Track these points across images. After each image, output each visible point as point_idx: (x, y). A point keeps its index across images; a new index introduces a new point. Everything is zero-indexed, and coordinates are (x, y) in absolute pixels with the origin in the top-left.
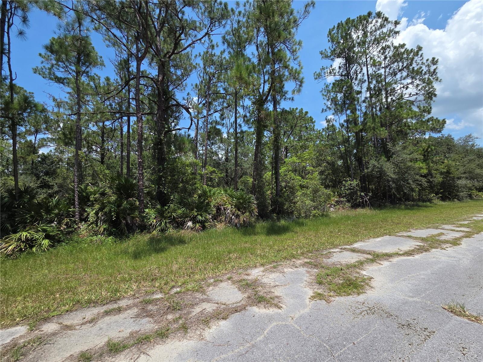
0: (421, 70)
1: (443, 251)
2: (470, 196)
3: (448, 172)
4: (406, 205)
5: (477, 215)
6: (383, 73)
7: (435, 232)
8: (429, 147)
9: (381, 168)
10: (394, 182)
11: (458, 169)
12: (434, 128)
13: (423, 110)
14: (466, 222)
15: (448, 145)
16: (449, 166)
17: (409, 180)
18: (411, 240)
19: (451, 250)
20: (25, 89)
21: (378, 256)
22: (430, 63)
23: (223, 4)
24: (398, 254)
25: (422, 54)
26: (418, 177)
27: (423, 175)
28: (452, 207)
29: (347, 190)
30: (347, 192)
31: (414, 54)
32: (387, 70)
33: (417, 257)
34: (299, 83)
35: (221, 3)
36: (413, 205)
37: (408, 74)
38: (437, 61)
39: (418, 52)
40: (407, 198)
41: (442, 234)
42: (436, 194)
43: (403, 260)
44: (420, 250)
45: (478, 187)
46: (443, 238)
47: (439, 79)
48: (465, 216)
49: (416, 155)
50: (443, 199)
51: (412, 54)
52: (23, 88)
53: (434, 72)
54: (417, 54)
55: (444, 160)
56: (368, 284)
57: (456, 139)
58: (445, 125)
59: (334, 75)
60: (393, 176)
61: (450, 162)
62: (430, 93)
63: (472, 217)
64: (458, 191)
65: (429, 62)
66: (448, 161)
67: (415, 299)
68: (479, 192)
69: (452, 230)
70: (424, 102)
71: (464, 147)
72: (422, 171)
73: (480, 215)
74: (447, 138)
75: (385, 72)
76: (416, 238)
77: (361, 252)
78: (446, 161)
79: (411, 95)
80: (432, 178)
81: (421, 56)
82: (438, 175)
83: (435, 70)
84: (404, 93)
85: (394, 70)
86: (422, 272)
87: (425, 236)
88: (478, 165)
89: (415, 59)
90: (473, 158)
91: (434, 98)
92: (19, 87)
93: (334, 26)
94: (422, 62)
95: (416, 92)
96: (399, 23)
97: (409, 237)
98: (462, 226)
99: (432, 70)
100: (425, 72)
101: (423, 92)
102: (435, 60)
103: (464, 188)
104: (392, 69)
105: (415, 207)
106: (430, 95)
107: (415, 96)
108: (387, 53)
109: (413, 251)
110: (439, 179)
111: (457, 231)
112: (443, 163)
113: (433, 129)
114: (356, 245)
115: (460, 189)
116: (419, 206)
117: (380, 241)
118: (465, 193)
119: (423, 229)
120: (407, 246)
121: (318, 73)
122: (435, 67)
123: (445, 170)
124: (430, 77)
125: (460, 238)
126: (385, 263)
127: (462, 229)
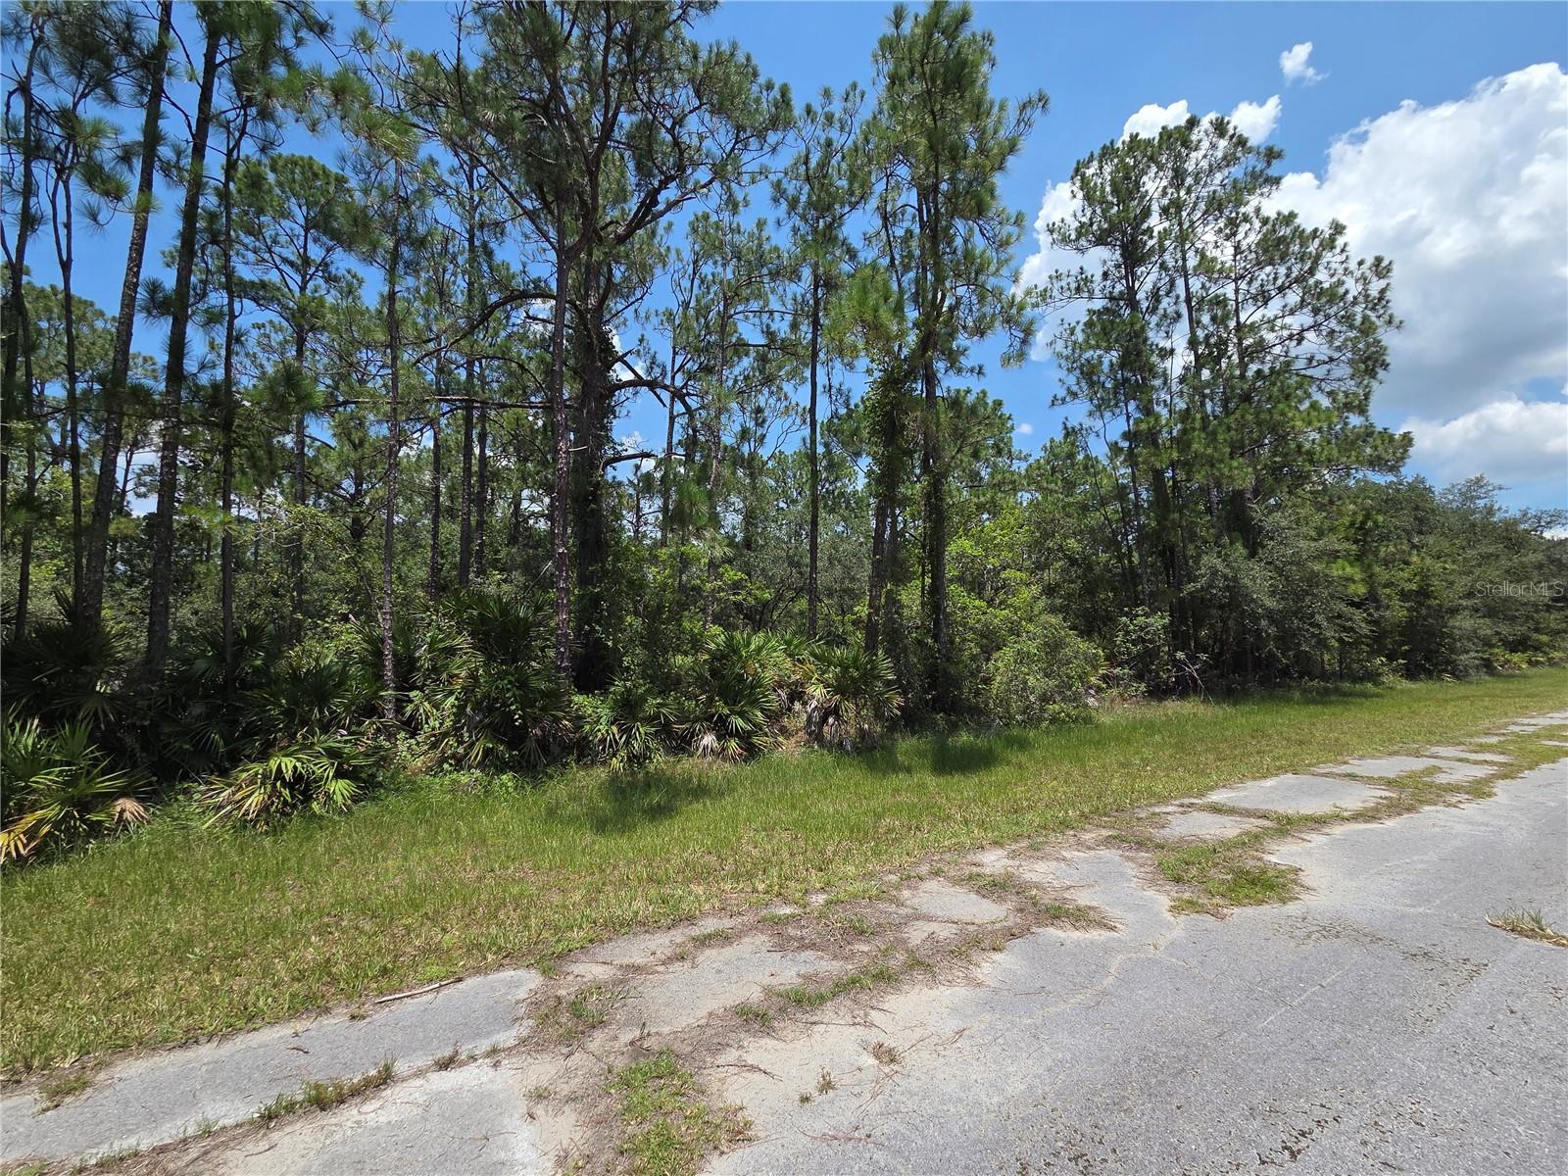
0: (1341, 290)
1: (1453, 810)
2: (1488, 666)
3: (1424, 593)
4: (1304, 691)
5: (1519, 720)
6: (1231, 295)
7: (1417, 764)
8: (1367, 517)
9: (1235, 579)
10: (1272, 621)
11: (1452, 583)
12: (1379, 457)
13: (1345, 405)
14: (1494, 740)
15: (1417, 508)
16: (1424, 575)
17: (1317, 616)
18: (1359, 785)
19: (1471, 809)
20: (97, 306)
21: (1289, 820)
22: (1368, 274)
23: (776, 88)
24: (1338, 818)
25: (1345, 245)
26: (1343, 607)
27: (1356, 600)
28: (1440, 696)
29: (1134, 643)
30: (1134, 650)
31: (1321, 245)
32: (1243, 285)
33: (1390, 823)
34: (1022, 335)
35: (769, 87)
36: (1327, 691)
37: (1303, 300)
38: (1388, 269)
39: (1332, 240)
40: (1306, 668)
41: (1439, 770)
42: (1391, 657)
43: (1359, 832)
44: (1394, 808)
45: (1511, 638)
46: (1442, 779)
47: (1396, 321)
48: (1487, 724)
49: (1332, 542)
50: (1411, 673)
51: (1317, 242)
52: (92, 304)
53: (1380, 299)
54: (1330, 244)
55: (1410, 554)
56: (1295, 882)
57: (1437, 490)
58: (1411, 450)
59: (1090, 298)
60: (1271, 603)
61: (1428, 561)
62: (1369, 358)
63: (1506, 725)
64: (1452, 650)
65: (1365, 267)
66: (1423, 559)
67: (1421, 910)
68: (1512, 651)
69: (1460, 760)
70: (1353, 383)
71: (1464, 515)
72: (1352, 588)
73: (1526, 721)
74: (1412, 487)
75: (1237, 291)
76: (1370, 781)
77: (1240, 814)
78: (1415, 559)
79: (1315, 363)
80: (1377, 609)
81: (1343, 251)
82: (1396, 602)
83: (1383, 292)
84: (1292, 354)
85: (1262, 286)
86: (1415, 858)
87: (1392, 776)
88: (1507, 571)
89: (1325, 260)
90: (1491, 549)
91: (1381, 374)
92: (80, 301)
93: (1092, 155)
94: (1346, 269)
95: (1331, 353)
96: (1279, 155)
97: (1352, 776)
98: (1483, 748)
99: (1374, 292)
100: (1355, 298)
101: (1349, 355)
102: (1383, 264)
103: (1469, 639)
104: (1256, 284)
105: (1333, 698)
106: (1371, 362)
107: (1327, 366)
108: (1240, 236)
109: (1376, 809)
110: (1397, 612)
111: (1476, 763)
112: (1407, 563)
113: (1376, 463)
114: (1218, 797)
115: (1459, 644)
116: (1344, 694)
117: (1274, 788)
118: (1473, 654)
119: (1380, 758)
120: (1357, 798)
121: (1041, 288)
122: (1382, 283)
123: (1414, 587)
124: (1369, 313)
125: (1489, 780)
126: (1317, 839)
127: (1488, 757)
